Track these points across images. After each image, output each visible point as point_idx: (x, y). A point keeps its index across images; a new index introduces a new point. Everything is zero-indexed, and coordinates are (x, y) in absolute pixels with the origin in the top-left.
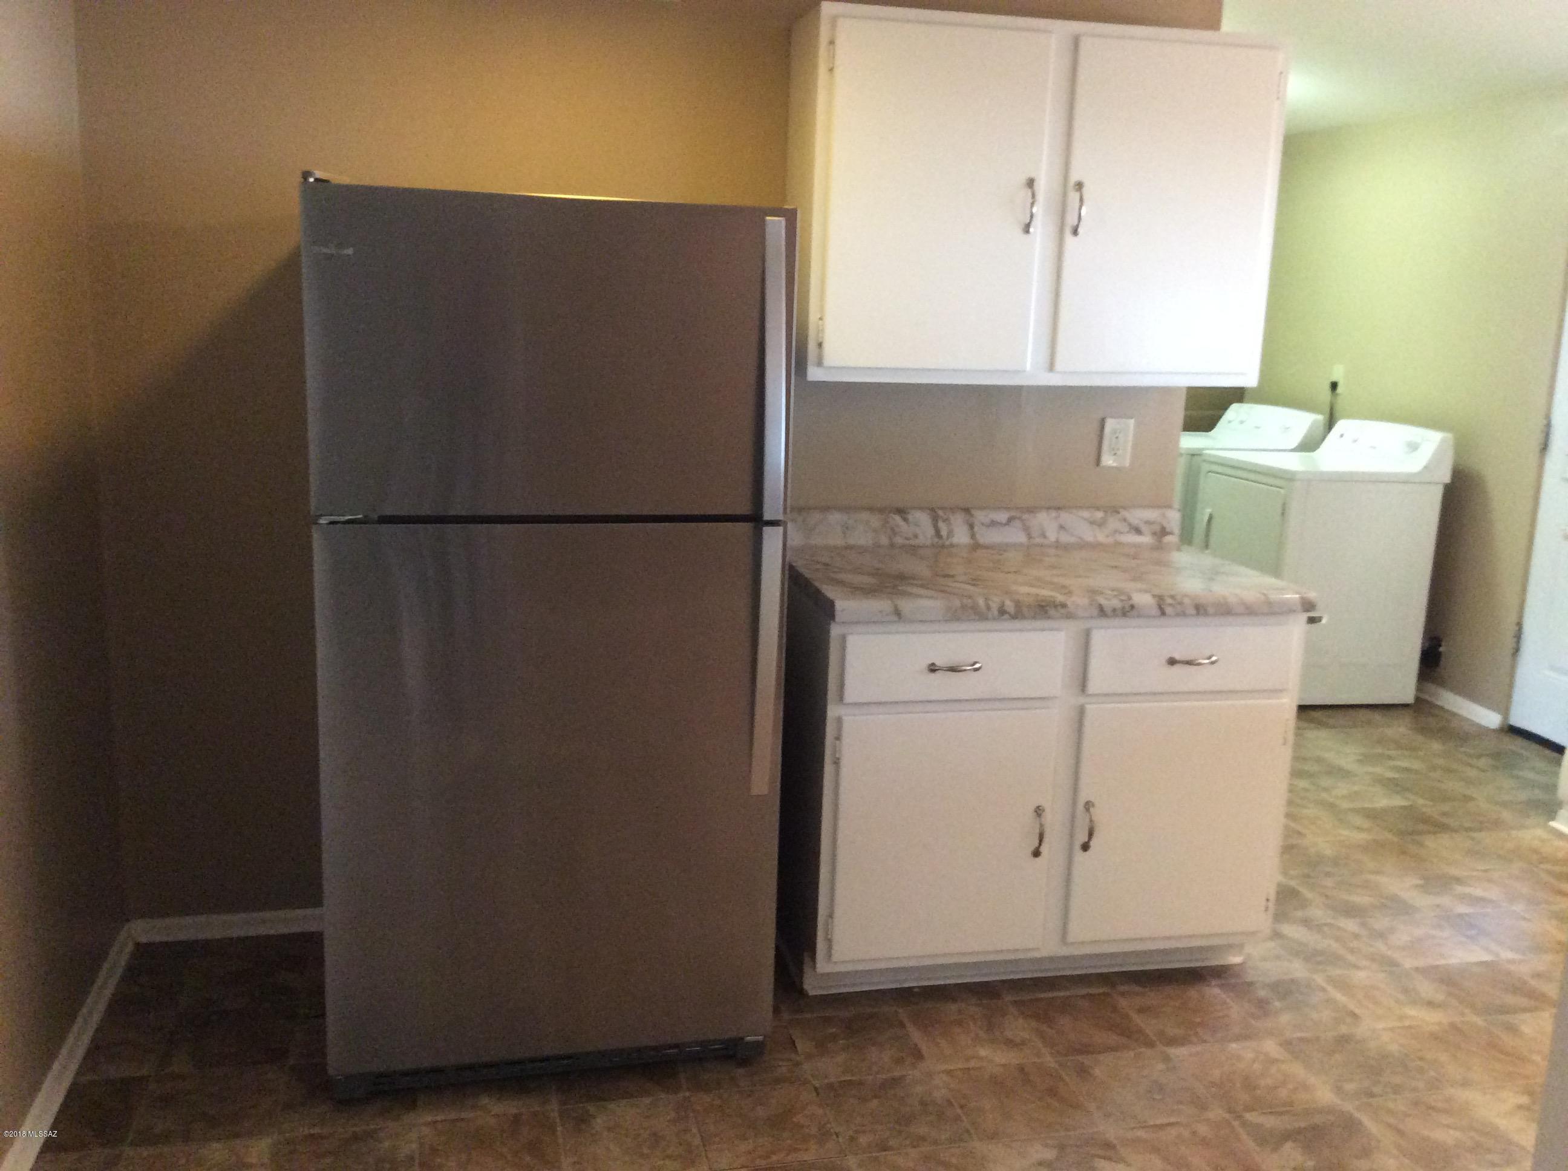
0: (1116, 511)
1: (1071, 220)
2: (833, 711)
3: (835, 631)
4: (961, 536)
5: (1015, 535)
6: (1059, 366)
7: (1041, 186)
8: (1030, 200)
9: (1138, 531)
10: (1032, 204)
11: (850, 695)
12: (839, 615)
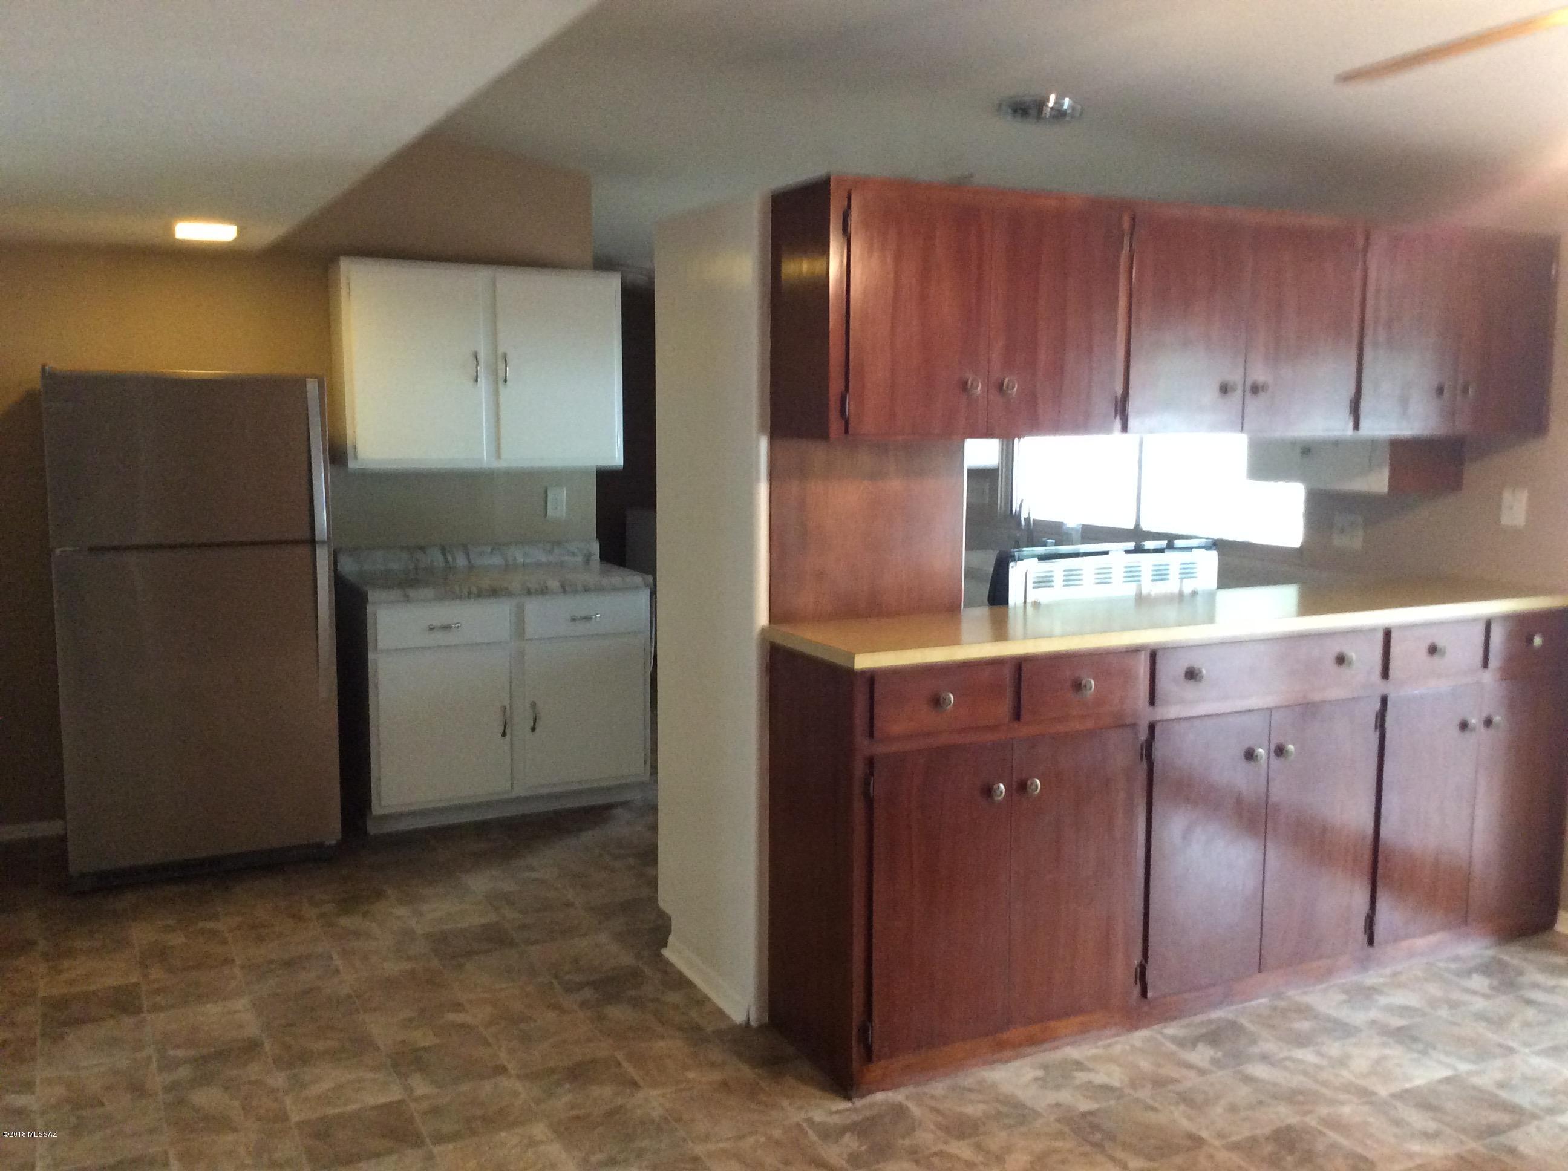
0: (559, 543)
1: (501, 374)
2: (371, 656)
3: (370, 609)
4: (461, 561)
5: (497, 560)
6: (504, 455)
7: (482, 356)
8: (476, 363)
9: (574, 554)
10: (477, 365)
11: (380, 646)
12: (370, 599)
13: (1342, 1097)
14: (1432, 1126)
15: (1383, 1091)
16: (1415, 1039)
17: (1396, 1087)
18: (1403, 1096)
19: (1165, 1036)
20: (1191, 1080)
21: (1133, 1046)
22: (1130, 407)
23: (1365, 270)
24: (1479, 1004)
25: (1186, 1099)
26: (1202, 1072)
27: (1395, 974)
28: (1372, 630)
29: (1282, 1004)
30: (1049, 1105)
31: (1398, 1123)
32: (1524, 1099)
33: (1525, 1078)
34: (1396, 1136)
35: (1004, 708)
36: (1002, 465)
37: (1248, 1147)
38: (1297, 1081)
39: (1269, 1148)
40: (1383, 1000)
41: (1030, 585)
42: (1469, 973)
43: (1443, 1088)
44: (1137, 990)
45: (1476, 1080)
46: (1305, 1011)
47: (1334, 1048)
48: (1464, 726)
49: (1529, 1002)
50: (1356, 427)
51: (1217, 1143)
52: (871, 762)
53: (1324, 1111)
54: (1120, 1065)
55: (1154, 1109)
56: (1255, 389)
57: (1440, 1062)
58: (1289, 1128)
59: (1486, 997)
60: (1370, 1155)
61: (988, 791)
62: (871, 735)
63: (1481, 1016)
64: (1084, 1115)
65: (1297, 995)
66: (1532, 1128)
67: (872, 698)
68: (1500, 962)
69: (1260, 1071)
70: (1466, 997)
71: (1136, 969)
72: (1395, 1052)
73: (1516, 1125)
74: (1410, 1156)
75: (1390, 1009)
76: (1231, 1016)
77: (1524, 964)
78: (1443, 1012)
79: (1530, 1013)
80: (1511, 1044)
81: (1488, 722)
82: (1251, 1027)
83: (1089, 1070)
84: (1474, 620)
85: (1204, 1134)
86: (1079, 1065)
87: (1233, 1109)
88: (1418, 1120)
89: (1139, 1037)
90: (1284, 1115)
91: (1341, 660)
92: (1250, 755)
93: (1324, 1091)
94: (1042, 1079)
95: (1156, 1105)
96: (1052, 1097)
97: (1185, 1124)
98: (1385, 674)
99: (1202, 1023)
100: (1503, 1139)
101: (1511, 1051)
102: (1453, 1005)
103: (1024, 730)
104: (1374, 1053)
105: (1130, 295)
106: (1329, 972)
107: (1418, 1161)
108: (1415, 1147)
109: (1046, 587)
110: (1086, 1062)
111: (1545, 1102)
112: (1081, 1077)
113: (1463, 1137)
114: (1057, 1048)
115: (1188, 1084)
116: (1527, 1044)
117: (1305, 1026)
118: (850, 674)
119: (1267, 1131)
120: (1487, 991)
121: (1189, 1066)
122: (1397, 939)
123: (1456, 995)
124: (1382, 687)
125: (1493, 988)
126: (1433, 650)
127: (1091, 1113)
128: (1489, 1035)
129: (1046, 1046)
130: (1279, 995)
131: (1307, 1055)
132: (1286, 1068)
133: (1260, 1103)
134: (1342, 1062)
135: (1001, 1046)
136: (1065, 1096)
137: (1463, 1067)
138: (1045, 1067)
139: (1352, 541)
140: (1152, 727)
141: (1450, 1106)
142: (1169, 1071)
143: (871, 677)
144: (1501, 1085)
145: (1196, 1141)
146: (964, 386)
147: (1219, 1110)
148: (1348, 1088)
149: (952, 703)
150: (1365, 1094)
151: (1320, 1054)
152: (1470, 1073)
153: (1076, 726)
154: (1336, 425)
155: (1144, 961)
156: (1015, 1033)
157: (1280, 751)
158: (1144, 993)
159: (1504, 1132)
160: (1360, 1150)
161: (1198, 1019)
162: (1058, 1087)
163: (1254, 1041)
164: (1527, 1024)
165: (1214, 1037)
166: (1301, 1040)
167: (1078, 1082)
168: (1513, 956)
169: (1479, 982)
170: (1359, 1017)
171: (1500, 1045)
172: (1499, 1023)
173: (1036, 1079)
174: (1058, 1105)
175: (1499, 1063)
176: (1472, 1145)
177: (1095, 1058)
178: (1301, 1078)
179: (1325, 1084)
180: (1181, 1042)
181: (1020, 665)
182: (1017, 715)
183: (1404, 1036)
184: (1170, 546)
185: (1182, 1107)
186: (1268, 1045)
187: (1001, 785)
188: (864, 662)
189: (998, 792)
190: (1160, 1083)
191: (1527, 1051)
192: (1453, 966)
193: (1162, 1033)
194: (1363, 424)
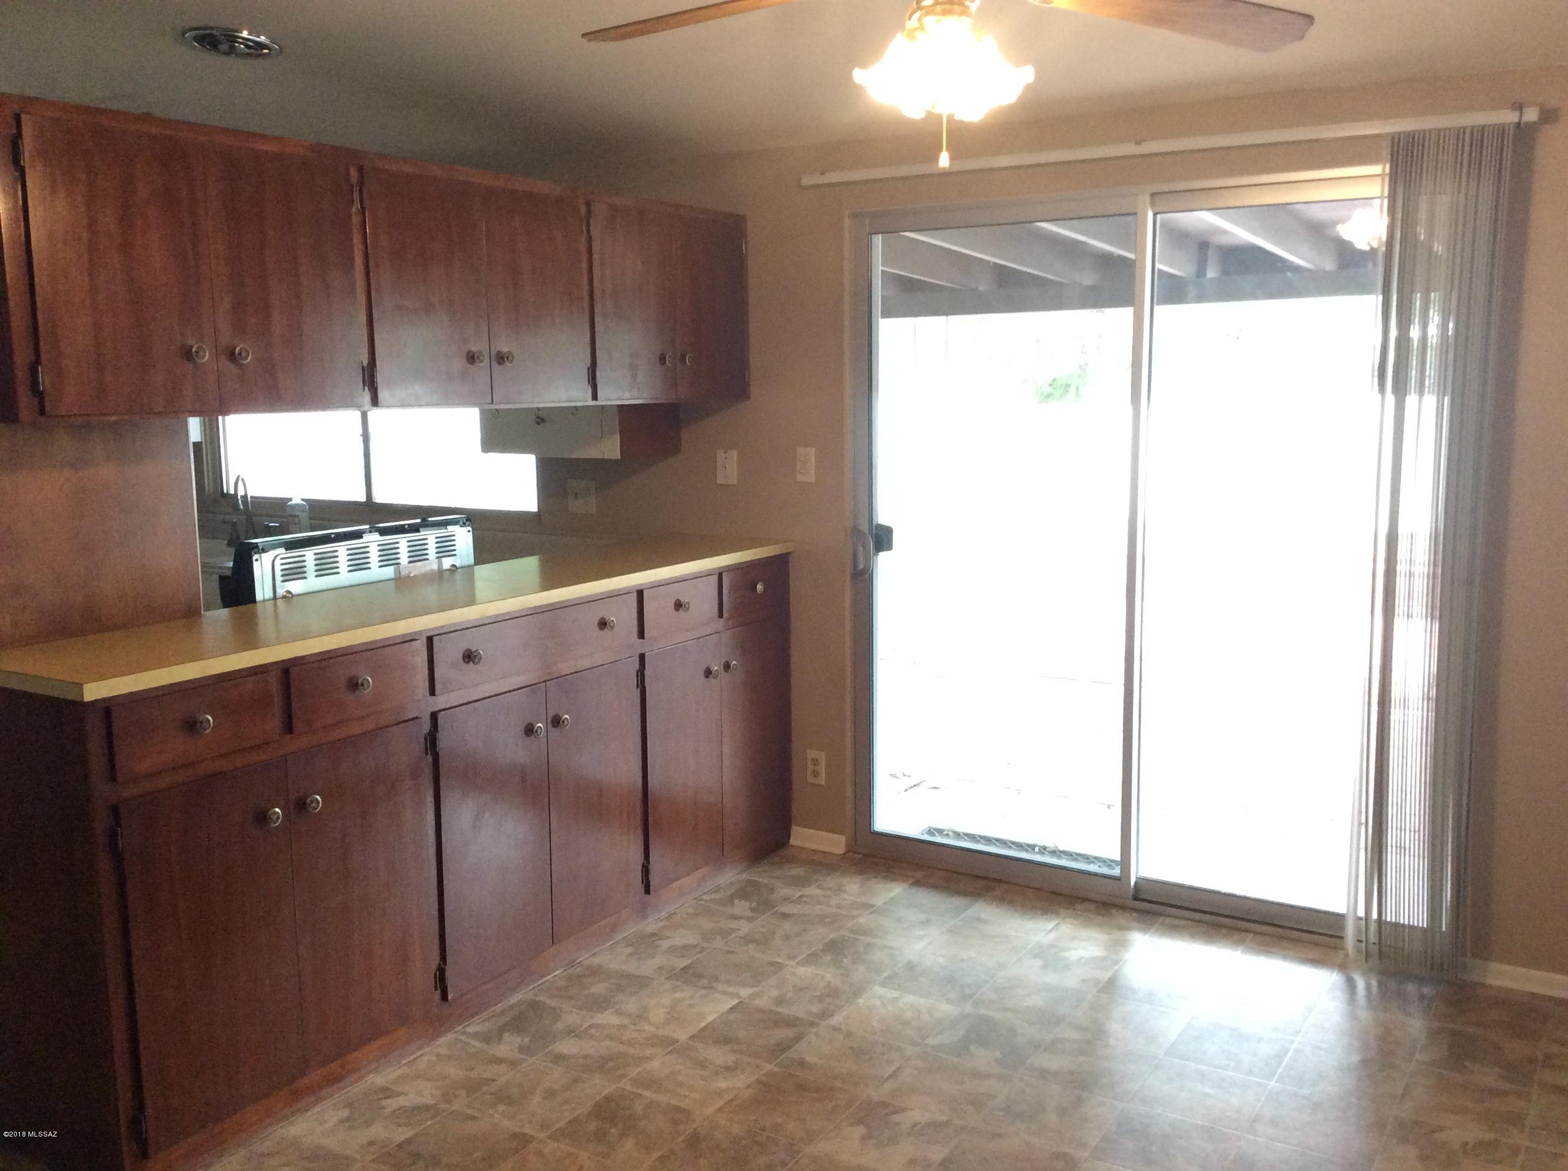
13: (649, 1052)
14: (730, 1059)
15: (683, 1036)
16: (700, 976)
17: (692, 1030)
18: (700, 1036)
19: (469, 1035)
20: (503, 1076)
21: (438, 1055)
22: (378, 378)
23: (590, 239)
24: (745, 927)
25: (503, 1097)
26: (513, 1064)
27: (670, 916)
28: (626, 592)
29: (578, 970)
30: (362, 1146)
31: (702, 1064)
32: (798, 1010)
33: (798, 990)
34: (703, 1078)
35: (274, 723)
36: (206, 441)
37: (572, 1132)
38: (606, 1047)
39: (592, 1126)
40: (665, 944)
41: (279, 579)
42: (731, 899)
43: (732, 1017)
44: (437, 995)
45: (758, 1003)
46: (596, 972)
47: (632, 1005)
48: (708, 673)
49: (785, 916)
50: (595, 397)
51: (542, 1135)
52: (115, 810)
53: (634, 1072)
54: (428, 1080)
55: (474, 1118)
56: (501, 358)
57: (725, 993)
58: (607, 1099)
59: (750, 919)
60: (684, 1104)
61: (262, 818)
62: (113, 778)
63: (748, 940)
64: (400, 1146)
65: (586, 958)
66: (811, 1037)
67: (110, 734)
68: (755, 884)
69: (567, 1047)
70: (734, 924)
71: (435, 974)
72: (685, 993)
73: (798, 1039)
74: (719, 1094)
75: (672, 951)
76: (530, 997)
77: (774, 881)
78: (718, 943)
79: (787, 926)
80: (779, 960)
81: (727, 667)
82: (549, 1002)
83: (399, 1094)
84: (708, 574)
85: (528, 1130)
86: (386, 1092)
87: (550, 1094)
88: (719, 1056)
89: (443, 1043)
90: (599, 1086)
91: (603, 624)
92: (529, 730)
93: (632, 1051)
94: (348, 1119)
95: (476, 1113)
96: (365, 1135)
97: (509, 1125)
98: (641, 634)
99: (503, 1012)
100: (791, 1054)
101: (779, 966)
102: (725, 933)
103: (299, 743)
104: (666, 1000)
105: (366, 257)
106: (614, 928)
107: (727, 1097)
108: (722, 1084)
109: (298, 579)
110: (393, 1087)
111: (815, 1008)
112: (392, 1104)
113: (758, 1061)
114: (360, 1078)
115: (502, 1081)
116: (791, 957)
117: (599, 988)
118: (77, 708)
119: (588, 1106)
120: (749, 914)
121: (500, 1061)
122: (670, 882)
123: (725, 924)
124: (640, 646)
125: (752, 910)
126: (678, 605)
127: (408, 1142)
128: (758, 955)
129: (347, 1081)
130: (572, 963)
131: (608, 1018)
132: (592, 1037)
133: (576, 1081)
134: (642, 1016)
135: (297, 1095)
136: (378, 1131)
137: (745, 992)
138: (350, 1105)
139: (585, 505)
140: (434, 716)
141: (741, 1034)
142: (482, 1071)
143: (107, 708)
144: (779, 1001)
145: (522, 1140)
146: (188, 354)
147: (537, 1099)
148: (654, 1041)
149: (212, 724)
150: (668, 1043)
151: (619, 1013)
152: (752, 997)
153: (356, 729)
154: (577, 395)
155: (442, 963)
156: (314, 1076)
157: (557, 722)
158: (444, 997)
159: (790, 1047)
160: (675, 1102)
161: (498, 1008)
162: (368, 1124)
163: (557, 1018)
164: (787, 938)
165: (517, 1023)
166: (600, 1004)
167: (387, 1111)
168: (761, 875)
169: (741, 907)
170: (647, 967)
171: (771, 964)
172: (762, 942)
173: (342, 1122)
174: (371, 1143)
175: (773, 981)
176: (768, 1067)
177: (403, 1078)
178: (607, 1043)
179: (631, 1043)
180: (487, 1038)
181: (286, 670)
182: (289, 727)
183: (689, 975)
184: (426, 525)
185: (501, 1108)
186: (572, 1018)
187: (277, 810)
188: (93, 692)
189: (274, 817)
190: (472, 1087)
191: (792, 963)
192: (717, 896)
193: (464, 1033)
194: (600, 394)
